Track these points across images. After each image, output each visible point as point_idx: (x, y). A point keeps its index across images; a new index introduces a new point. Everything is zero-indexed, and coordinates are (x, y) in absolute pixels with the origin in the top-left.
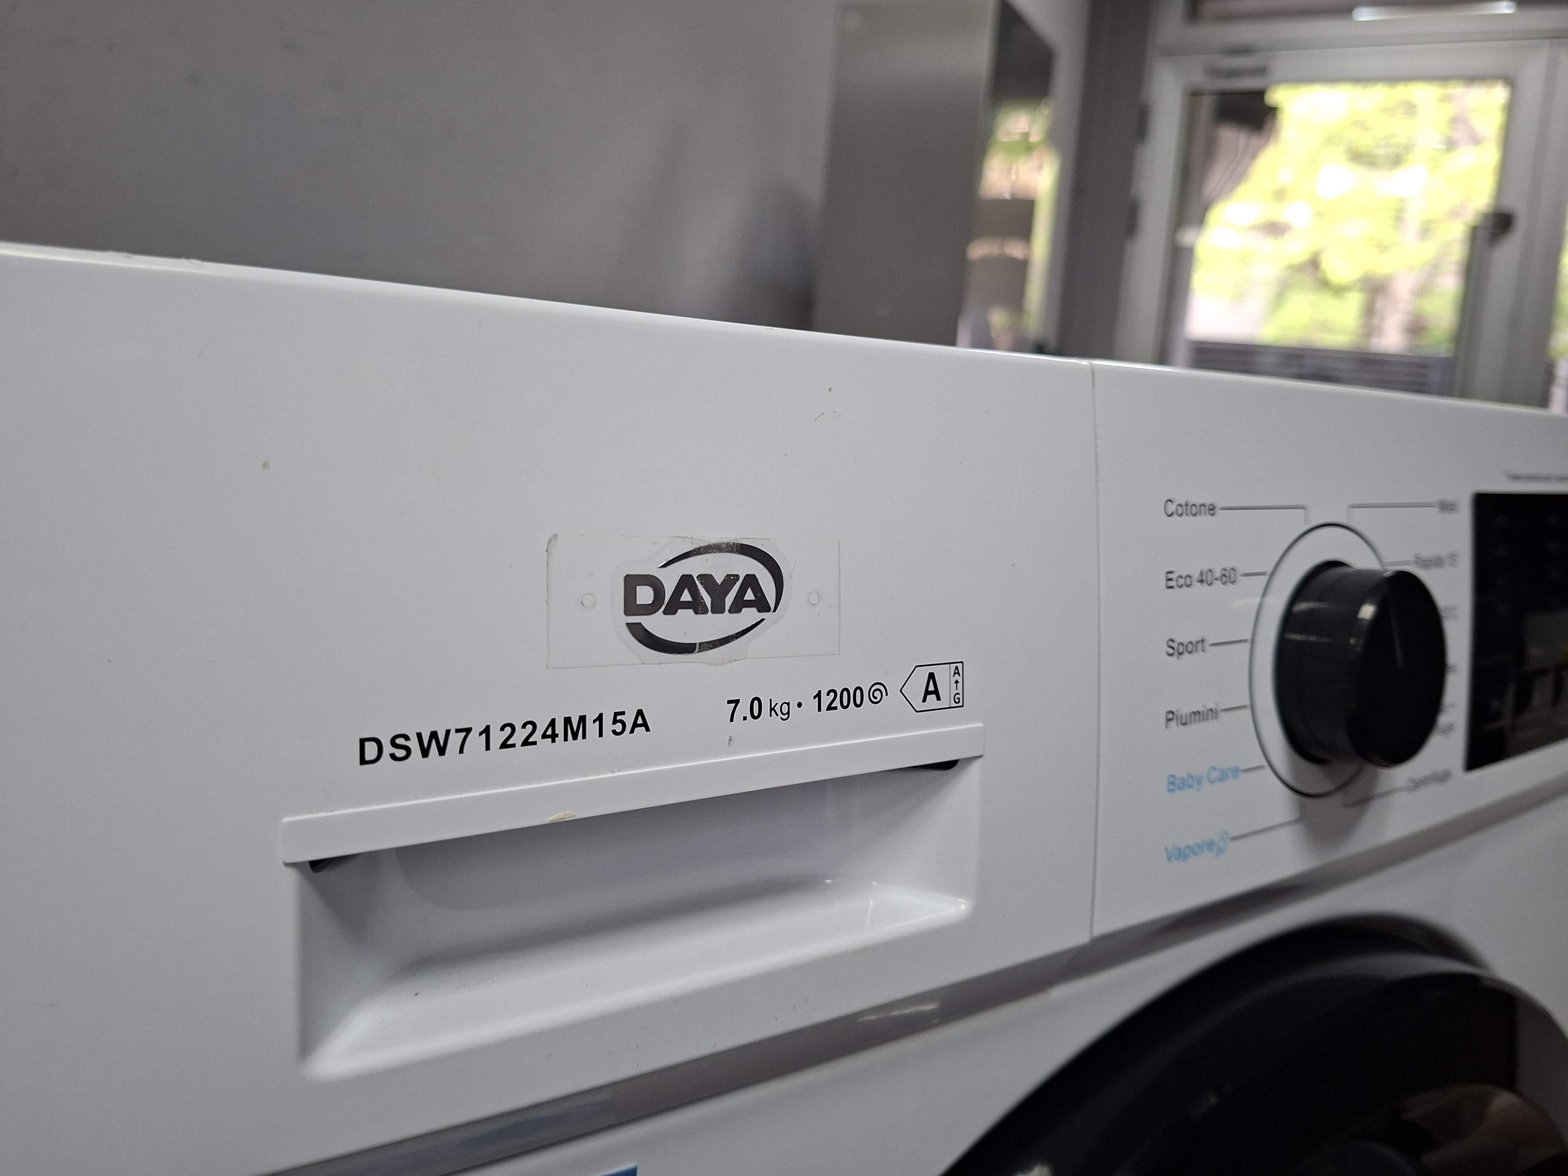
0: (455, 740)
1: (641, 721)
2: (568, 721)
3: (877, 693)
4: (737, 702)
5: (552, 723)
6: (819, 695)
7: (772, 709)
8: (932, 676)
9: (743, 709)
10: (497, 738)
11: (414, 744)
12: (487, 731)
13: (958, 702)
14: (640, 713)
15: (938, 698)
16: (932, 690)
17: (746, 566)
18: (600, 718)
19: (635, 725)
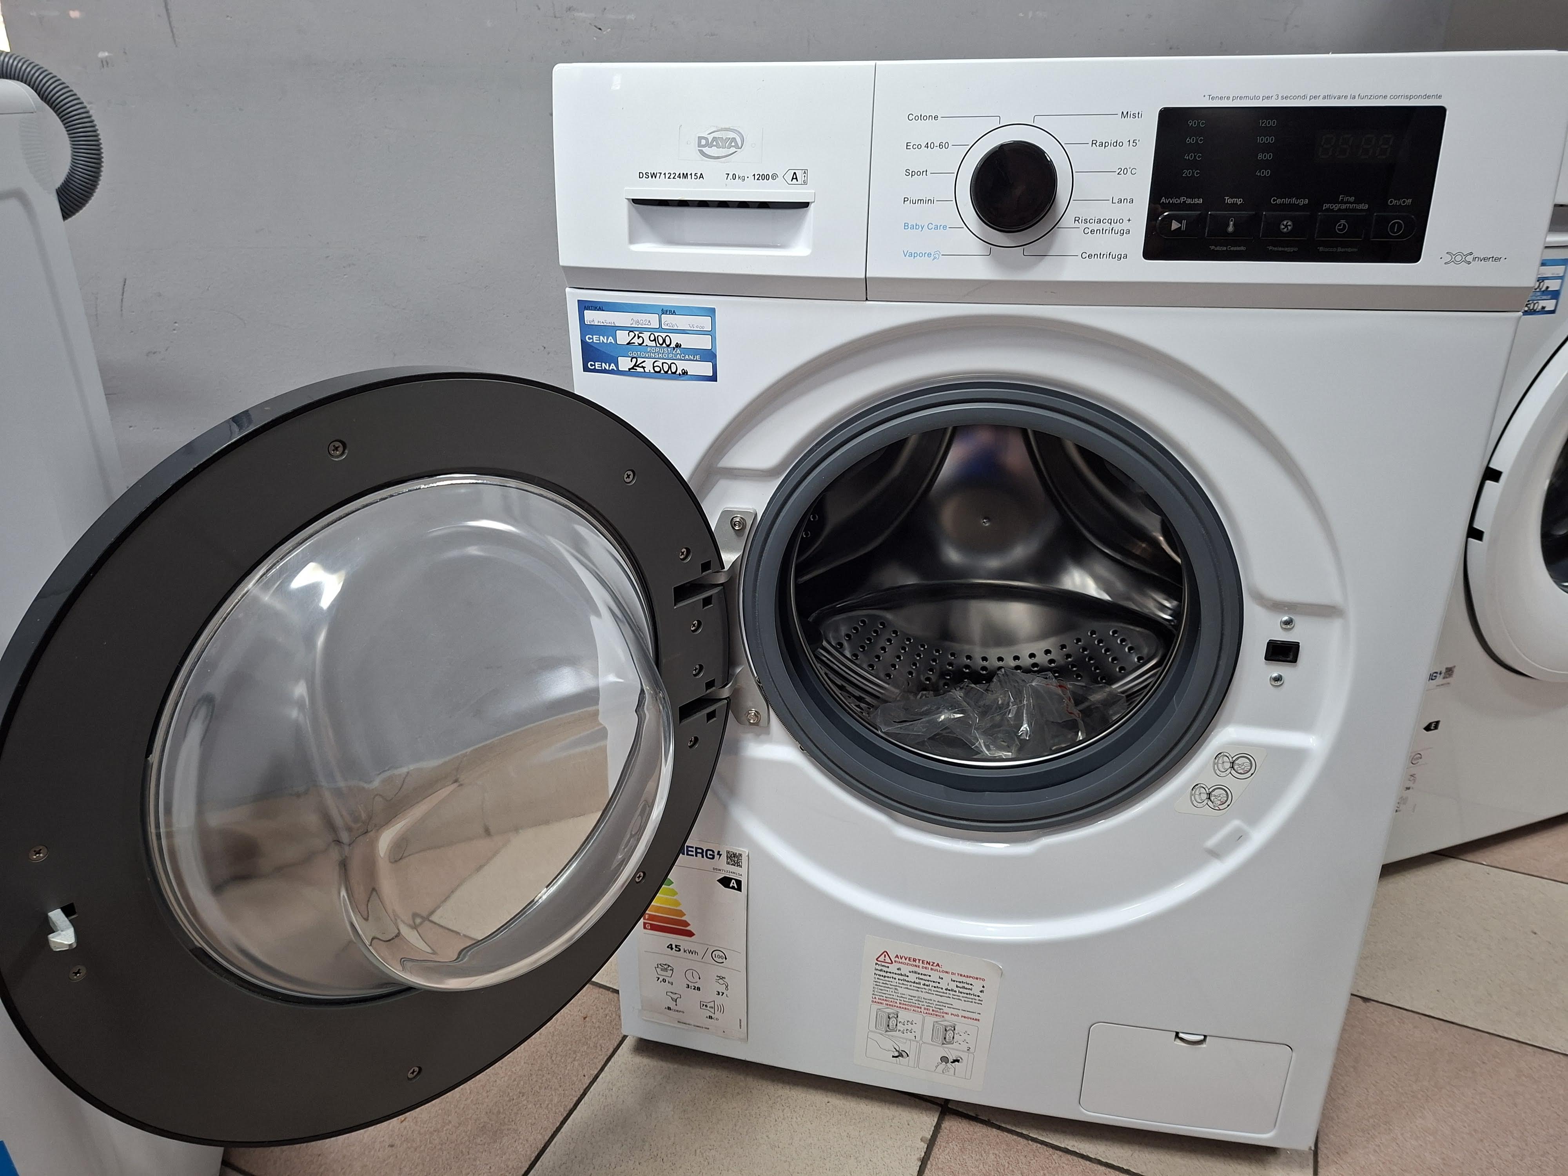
0: (658, 175)
1: (701, 176)
2: (683, 174)
3: (774, 176)
4: (728, 174)
5: (680, 174)
6: (754, 175)
7: (739, 178)
8: (795, 173)
9: (730, 176)
10: (667, 176)
11: (650, 175)
12: (665, 174)
13: (805, 183)
14: (701, 174)
15: (797, 181)
16: (795, 177)
17: (731, 135)
18: (691, 174)
19: (700, 177)
